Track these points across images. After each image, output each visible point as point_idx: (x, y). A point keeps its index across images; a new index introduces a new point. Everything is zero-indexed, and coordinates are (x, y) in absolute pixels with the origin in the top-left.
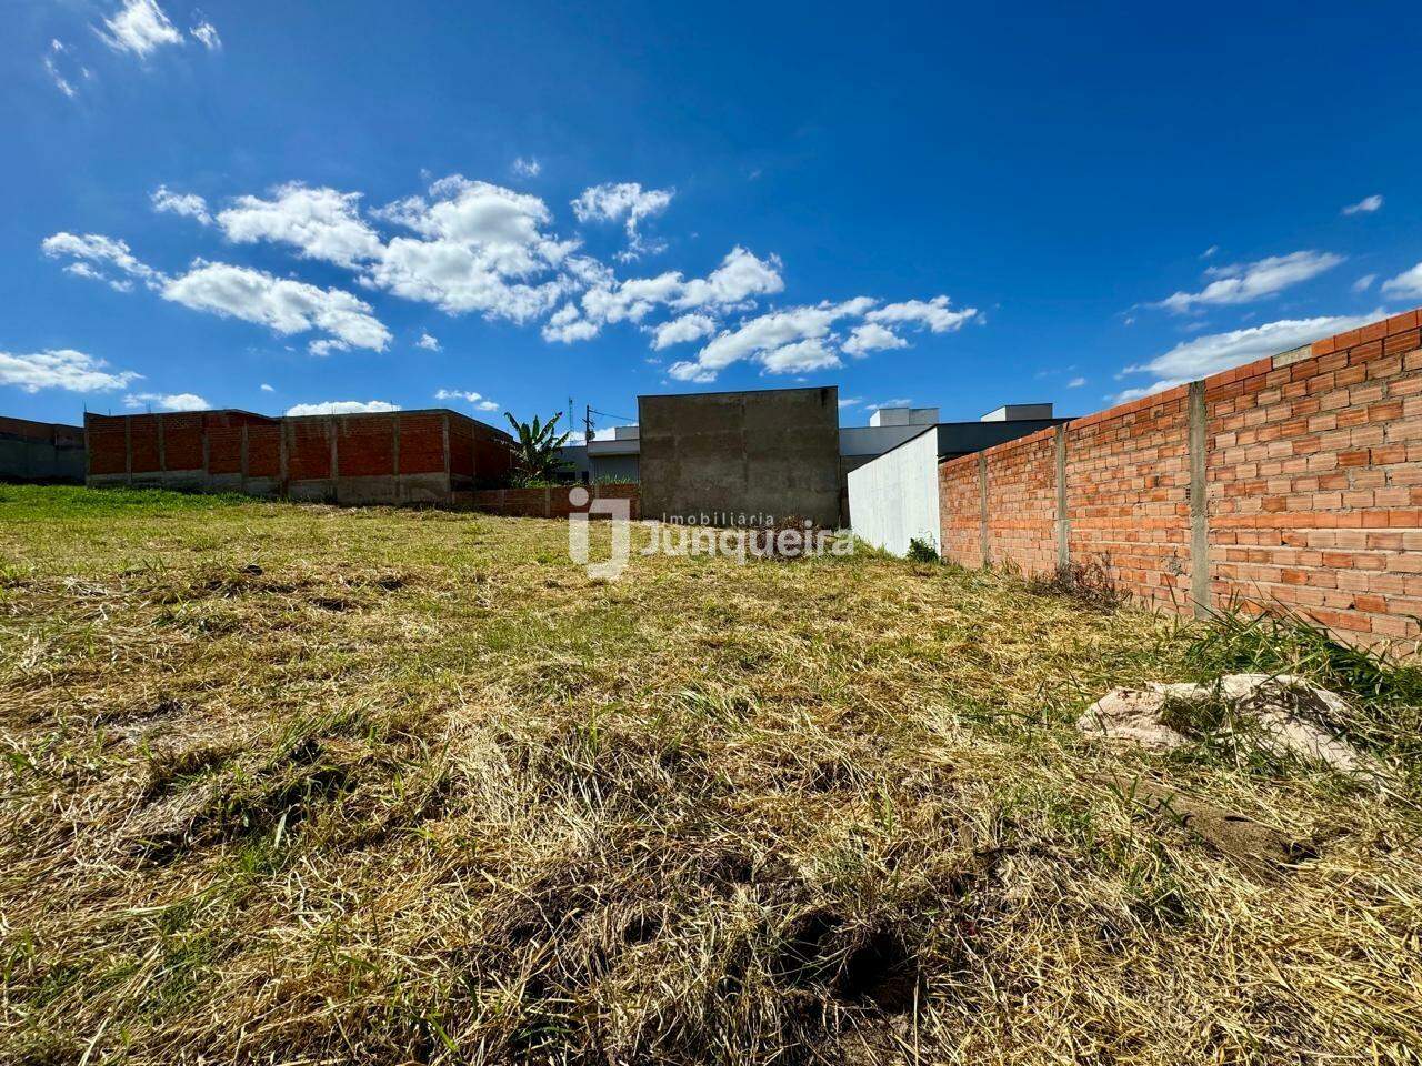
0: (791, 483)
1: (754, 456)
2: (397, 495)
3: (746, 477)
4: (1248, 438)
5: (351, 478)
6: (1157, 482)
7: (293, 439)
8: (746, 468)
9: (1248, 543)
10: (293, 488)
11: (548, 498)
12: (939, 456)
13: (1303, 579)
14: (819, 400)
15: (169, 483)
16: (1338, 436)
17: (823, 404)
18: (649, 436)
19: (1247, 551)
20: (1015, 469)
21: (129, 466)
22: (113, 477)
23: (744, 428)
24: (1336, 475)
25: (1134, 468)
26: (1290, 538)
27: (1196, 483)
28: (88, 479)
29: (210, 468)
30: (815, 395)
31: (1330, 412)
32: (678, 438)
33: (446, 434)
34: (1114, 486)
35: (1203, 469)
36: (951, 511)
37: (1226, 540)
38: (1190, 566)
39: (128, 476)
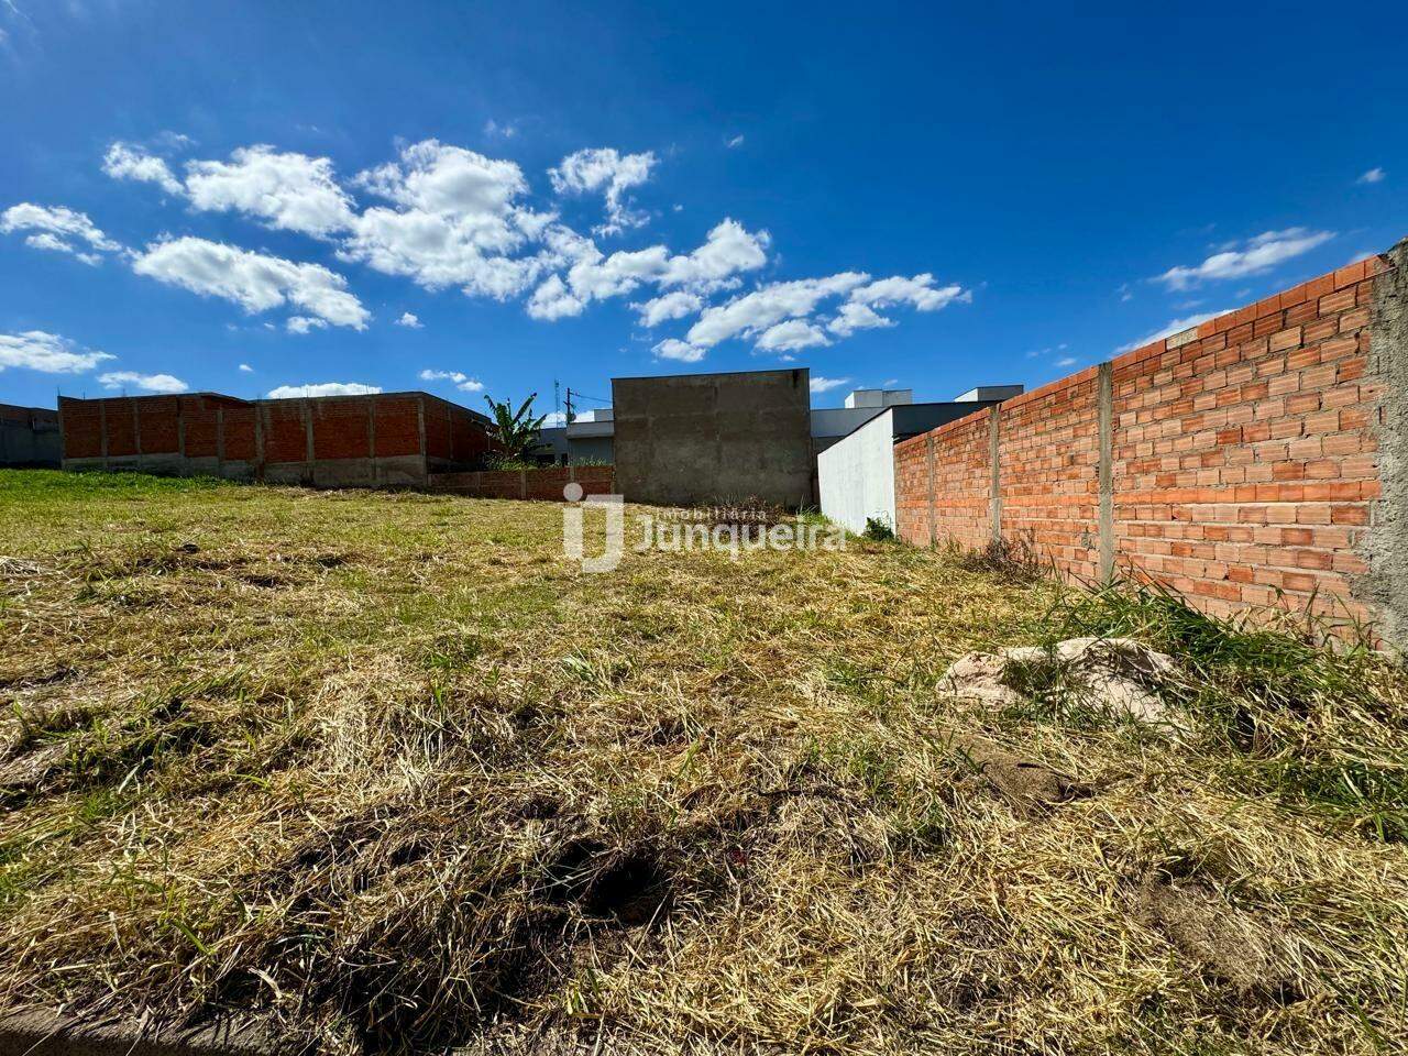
0: (763, 464)
1: (727, 438)
2: (374, 478)
3: (719, 459)
4: (1146, 417)
5: (327, 461)
6: (1072, 461)
7: (268, 421)
8: (719, 449)
9: (1146, 518)
10: (270, 471)
11: (523, 480)
12: (894, 437)
13: (1188, 552)
14: (791, 383)
15: (146, 467)
16: (1216, 415)
17: (795, 386)
18: (623, 417)
19: (1143, 526)
20: (956, 449)
21: (104, 450)
22: (89, 460)
23: (716, 411)
24: (1217, 452)
25: (1054, 447)
26: (1178, 513)
27: (1103, 462)
28: (64, 462)
29: (187, 451)
30: (787, 376)
31: (1211, 392)
32: (652, 419)
33: (421, 416)
34: (1037, 466)
35: (1109, 448)
36: (903, 490)
37: (1128, 516)
38: (1098, 542)
39: (104, 460)
